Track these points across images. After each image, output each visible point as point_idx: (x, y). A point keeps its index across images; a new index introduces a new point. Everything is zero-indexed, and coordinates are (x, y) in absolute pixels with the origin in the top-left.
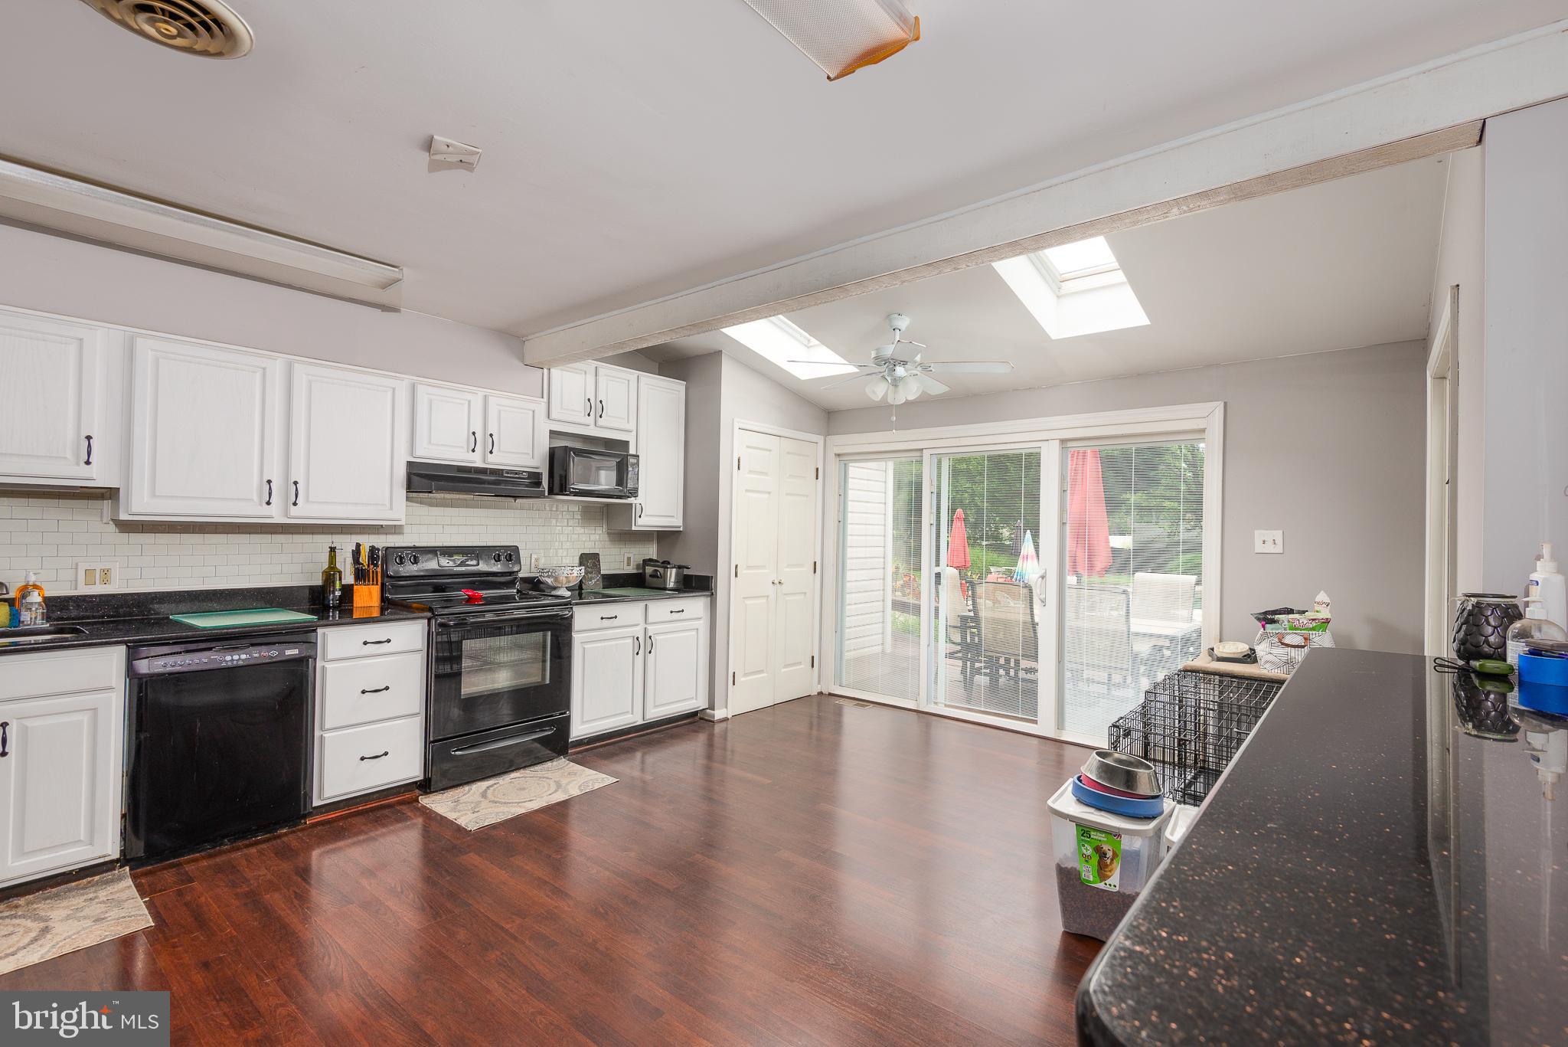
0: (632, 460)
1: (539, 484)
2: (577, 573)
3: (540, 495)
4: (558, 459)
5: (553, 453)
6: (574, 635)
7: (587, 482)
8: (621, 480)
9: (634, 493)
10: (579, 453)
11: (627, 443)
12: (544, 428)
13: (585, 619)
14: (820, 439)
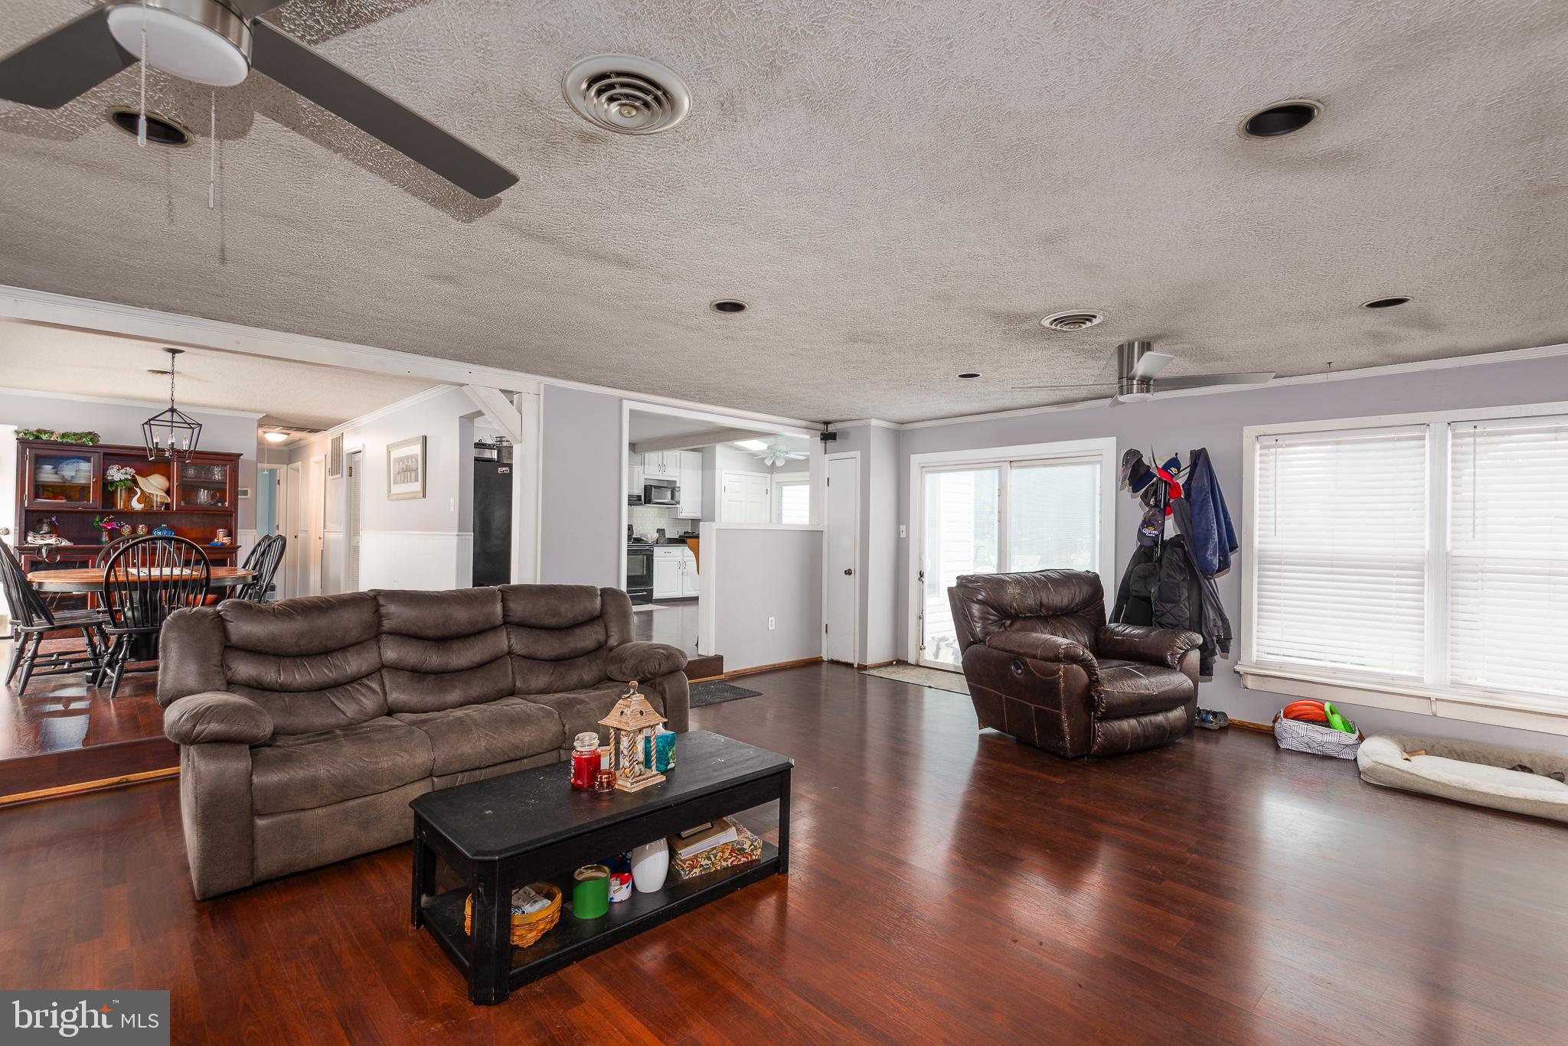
0: (677, 489)
1: (640, 500)
2: (656, 535)
3: (641, 504)
4: (648, 489)
5: (646, 487)
6: (654, 558)
7: (662, 499)
8: (673, 498)
9: (678, 503)
10: (656, 487)
11: (675, 481)
12: (643, 477)
13: (658, 552)
14: (769, 475)
